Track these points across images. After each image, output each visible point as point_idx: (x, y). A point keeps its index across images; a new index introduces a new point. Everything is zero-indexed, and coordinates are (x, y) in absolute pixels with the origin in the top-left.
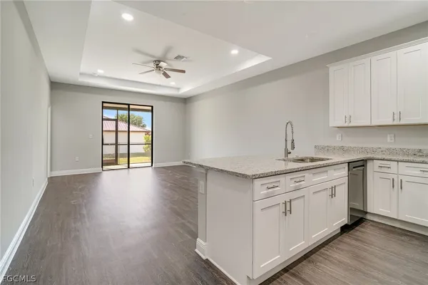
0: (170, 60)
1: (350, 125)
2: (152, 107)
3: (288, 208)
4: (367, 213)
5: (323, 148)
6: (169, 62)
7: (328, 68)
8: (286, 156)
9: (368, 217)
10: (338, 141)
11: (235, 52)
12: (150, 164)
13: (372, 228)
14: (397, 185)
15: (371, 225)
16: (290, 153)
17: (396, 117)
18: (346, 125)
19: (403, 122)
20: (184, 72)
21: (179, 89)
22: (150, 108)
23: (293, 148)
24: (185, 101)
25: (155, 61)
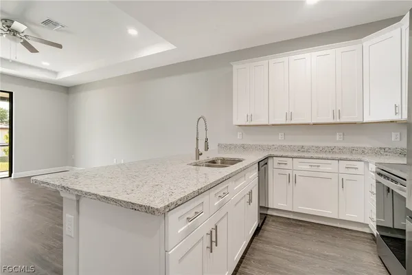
0: (34, 24)
1: (252, 123)
2: (11, 94)
3: (214, 239)
4: (268, 208)
5: (226, 146)
6: (33, 27)
7: (232, 66)
8: (197, 158)
9: (269, 212)
10: (239, 139)
11: (133, 32)
12: (7, 174)
13: (274, 224)
14: (292, 179)
15: (273, 221)
16: (201, 154)
17: (289, 117)
18: (248, 123)
19: (293, 122)
20: (60, 46)
21: (56, 73)
22: (7, 95)
23: (207, 148)
24: (68, 90)
25: (6, 20)
